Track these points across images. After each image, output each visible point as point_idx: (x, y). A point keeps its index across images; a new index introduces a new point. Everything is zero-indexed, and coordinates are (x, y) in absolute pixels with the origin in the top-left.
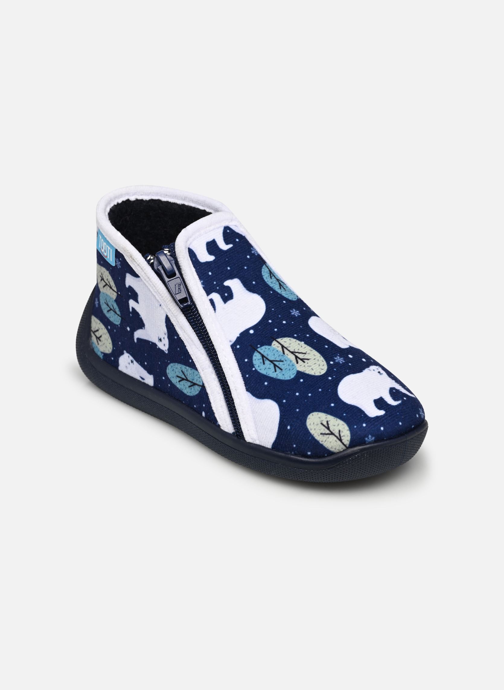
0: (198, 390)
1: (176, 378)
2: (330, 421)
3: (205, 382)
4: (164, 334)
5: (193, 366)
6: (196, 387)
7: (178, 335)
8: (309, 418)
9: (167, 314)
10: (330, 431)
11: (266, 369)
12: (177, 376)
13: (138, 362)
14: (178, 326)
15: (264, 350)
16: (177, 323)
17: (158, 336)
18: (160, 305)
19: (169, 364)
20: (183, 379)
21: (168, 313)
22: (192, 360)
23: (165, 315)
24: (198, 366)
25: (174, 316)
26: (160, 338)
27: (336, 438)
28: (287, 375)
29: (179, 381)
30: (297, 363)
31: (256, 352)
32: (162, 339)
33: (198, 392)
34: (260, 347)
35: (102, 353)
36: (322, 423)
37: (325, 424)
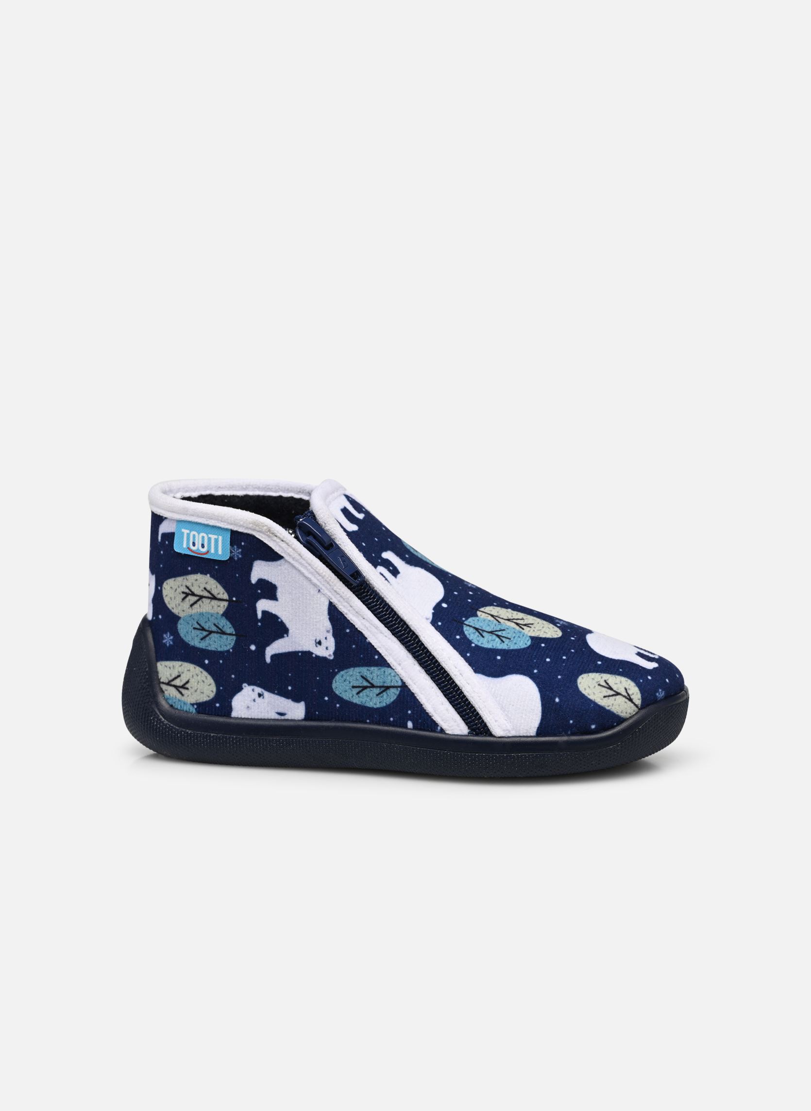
0: (395, 694)
1: (352, 691)
2: (608, 679)
3: (405, 680)
4: (325, 632)
5: (382, 662)
6: (392, 690)
7: (352, 626)
8: (580, 683)
9: (331, 601)
10: (615, 691)
11: (488, 642)
12: (353, 687)
13: (273, 692)
14: (351, 613)
16: (350, 608)
17: (314, 638)
18: (319, 591)
19: (336, 674)
20: (365, 688)
21: (333, 597)
22: (379, 654)
23: (327, 603)
24: (389, 659)
25: (344, 599)
26: (318, 641)
27: (624, 698)
28: (523, 643)
29: (358, 693)
30: (522, 629)
31: (465, 626)
32: (323, 641)
33: (395, 697)
34: (466, 619)
35: (193, 705)
36: (599, 685)
37: (604, 684)
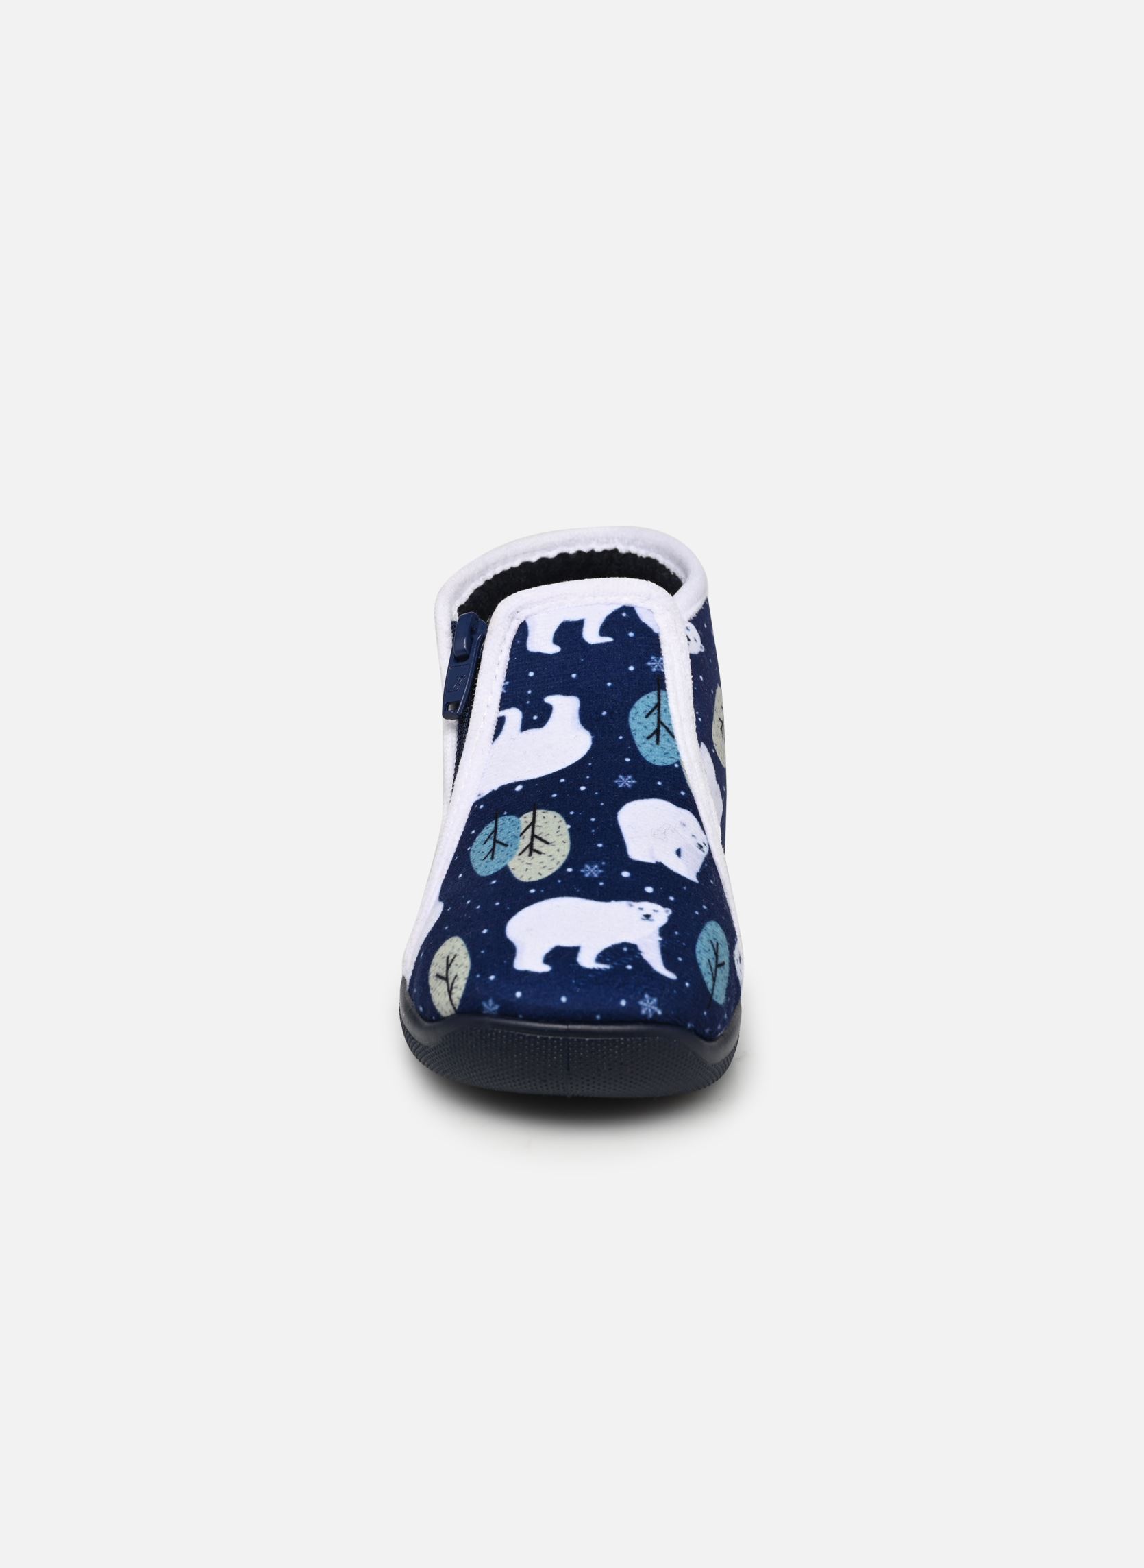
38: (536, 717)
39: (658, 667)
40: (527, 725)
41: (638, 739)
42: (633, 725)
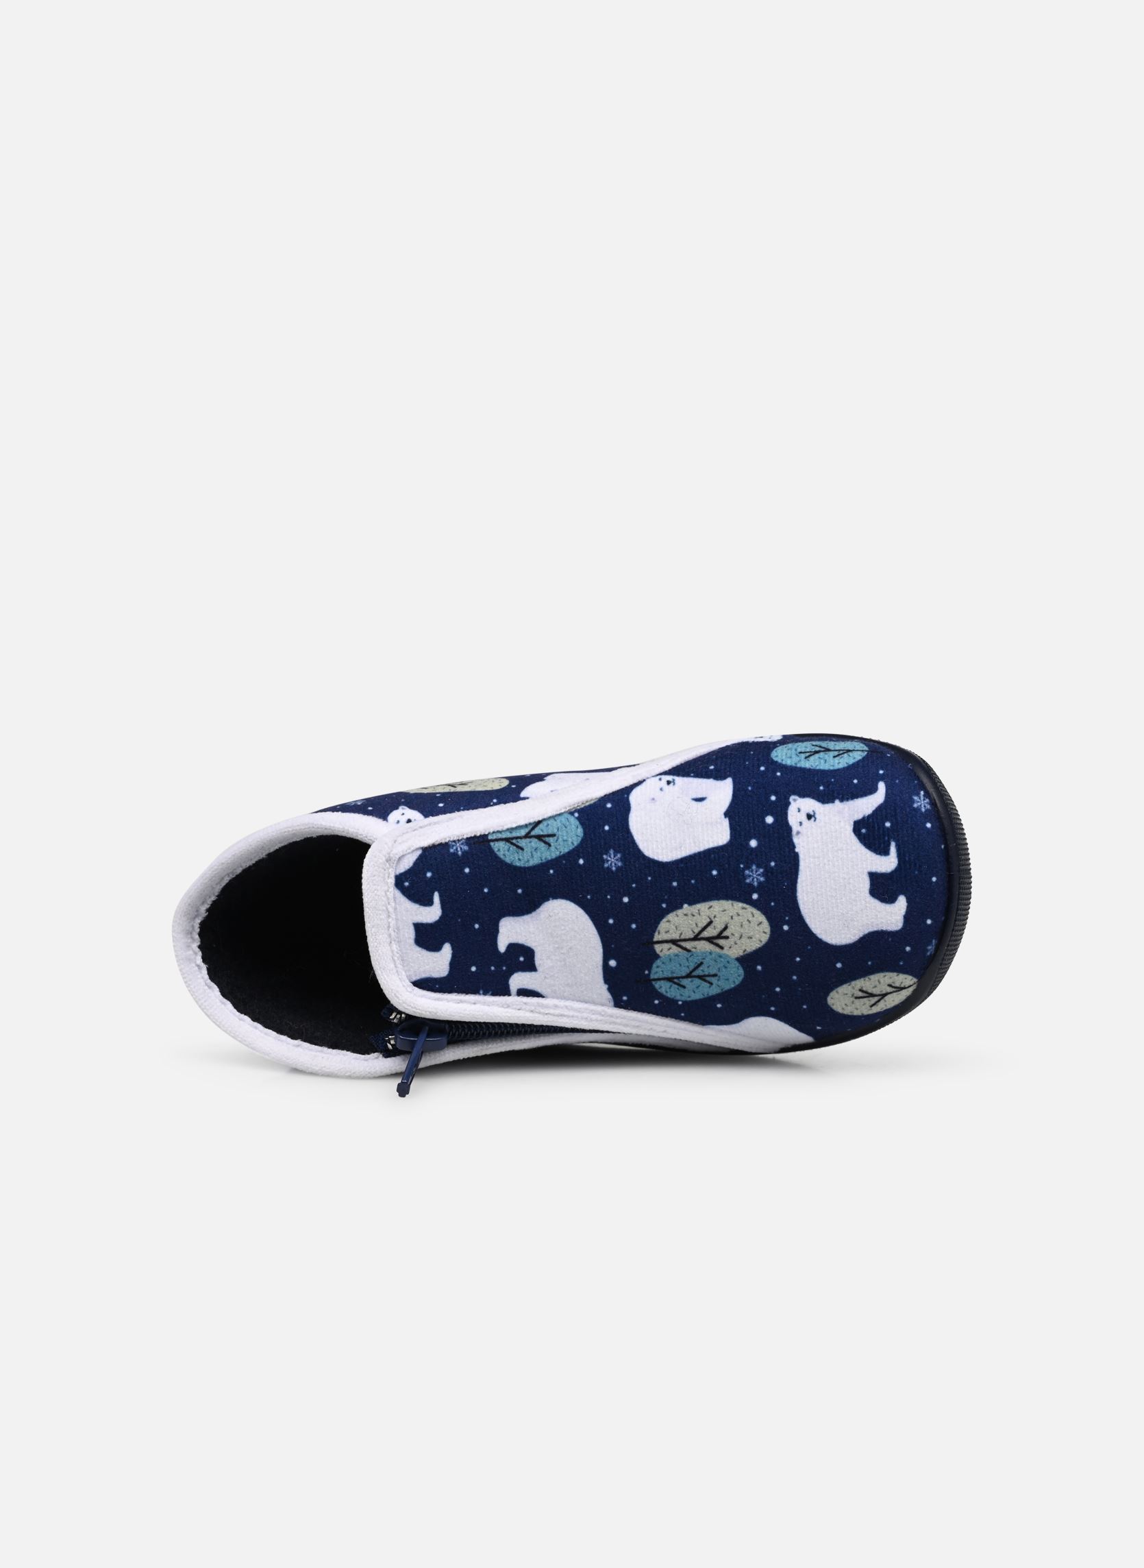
2: (863, 986)
8: (832, 1004)
10: (879, 995)
11: (696, 991)
15: (657, 970)
30: (722, 948)
31: (653, 982)
34: (650, 972)
36: (856, 998)
37: (861, 994)
38: (523, 958)
39: (462, 844)
40: (530, 966)
41: (552, 854)
42: (535, 861)
